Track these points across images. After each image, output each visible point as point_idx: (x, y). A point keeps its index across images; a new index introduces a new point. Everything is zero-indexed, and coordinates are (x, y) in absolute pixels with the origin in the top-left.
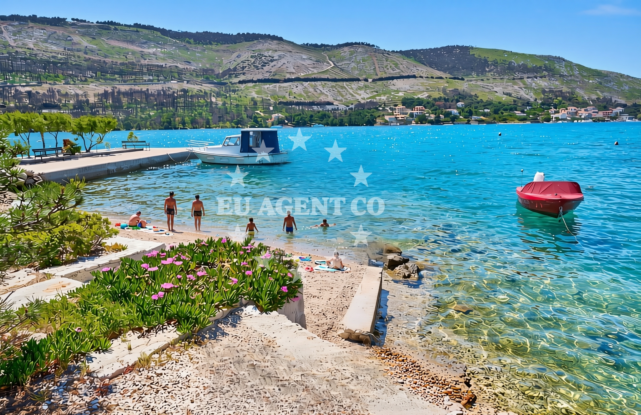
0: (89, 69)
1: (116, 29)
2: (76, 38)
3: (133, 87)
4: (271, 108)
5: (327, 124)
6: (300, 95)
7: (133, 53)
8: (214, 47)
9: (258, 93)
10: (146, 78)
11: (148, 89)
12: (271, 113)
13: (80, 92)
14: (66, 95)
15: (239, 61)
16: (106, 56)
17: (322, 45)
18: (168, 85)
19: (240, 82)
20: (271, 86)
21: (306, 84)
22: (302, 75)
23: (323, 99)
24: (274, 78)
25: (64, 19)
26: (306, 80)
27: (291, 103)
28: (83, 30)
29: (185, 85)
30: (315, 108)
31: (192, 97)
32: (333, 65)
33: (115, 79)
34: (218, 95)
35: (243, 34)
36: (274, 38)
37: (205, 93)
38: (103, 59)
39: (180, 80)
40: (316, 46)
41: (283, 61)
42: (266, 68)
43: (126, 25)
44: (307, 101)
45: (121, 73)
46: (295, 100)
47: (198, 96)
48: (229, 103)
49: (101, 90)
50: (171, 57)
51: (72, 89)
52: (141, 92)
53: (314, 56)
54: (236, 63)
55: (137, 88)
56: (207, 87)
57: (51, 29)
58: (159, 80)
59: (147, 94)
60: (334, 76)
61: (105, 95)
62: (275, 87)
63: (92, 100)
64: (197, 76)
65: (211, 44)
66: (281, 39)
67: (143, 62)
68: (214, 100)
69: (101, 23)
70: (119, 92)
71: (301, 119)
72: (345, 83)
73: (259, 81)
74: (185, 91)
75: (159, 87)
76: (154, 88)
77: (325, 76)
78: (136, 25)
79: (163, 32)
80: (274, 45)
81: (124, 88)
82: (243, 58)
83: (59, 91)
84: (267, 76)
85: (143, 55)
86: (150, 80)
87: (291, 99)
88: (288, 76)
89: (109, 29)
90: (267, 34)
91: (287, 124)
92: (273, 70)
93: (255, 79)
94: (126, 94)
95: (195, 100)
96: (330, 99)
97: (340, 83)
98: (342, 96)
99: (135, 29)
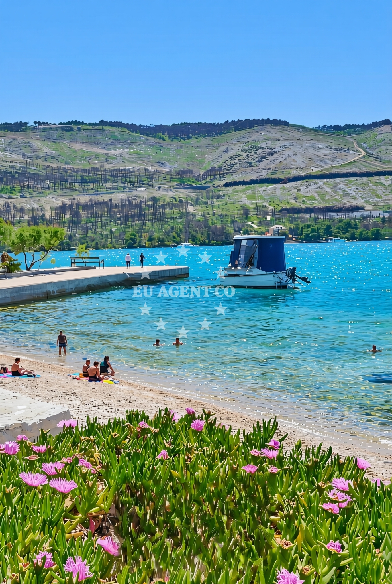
0: (47, 177)
1: (79, 130)
2: (37, 144)
3: (94, 197)
4: (269, 218)
5: (352, 238)
6: (312, 199)
7: (97, 157)
8: (194, 141)
9: (249, 198)
10: (108, 185)
11: (111, 200)
12: (269, 224)
13: (36, 206)
14: (22, 210)
15: (226, 156)
16: (67, 163)
17: (347, 126)
18: (135, 193)
19: (226, 185)
20: (269, 188)
21: (320, 182)
22: (315, 170)
23: (348, 202)
24: (273, 176)
25: (26, 123)
26: (321, 177)
27: (298, 211)
28: (45, 134)
29: (156, 193)
30: (334, 215)
31: (163, 206)
32: (363, 153)
33: (75, 190)
34: (197, 202)
35: (233, 122)
36: (276, 123)
37: (181, 201)
38: (63, 166)
39: (150, 186)
40: (337, 128)
41: (287, 153)
42: (262, 165)
43: (90, 124)
44: (322, 205)
45: (82, 181)
46: (304, 206)
47: (172, 206)
48: (211, 213)
49: (58, 202)
50: (141, 157)
51: (27, 204)
52: (104, 203)
53: (333, 142)
54: (221, 161)
55: (100, 198)
56: (183, 194)
57: (12, 135)
58: (124, 188)
59: (109, 205)
60: (364, 170)
61: (63, 208)
62: (275, 189)
63: (48, 214)
64: (171, 179)
65: (189, 138)
66: (286, 124)
67: (107, 166)
68: (191, 209)
69: (64, 124)
70: (78, 205)
71: (313, 231)
72: (382, 177)
73: (253, 182)
74: (155, 200)
75: (123, 196)
76: (119, 197)
77: (350, 170)
78: (102, 122)
79: (133, 128)
80: (274, 132)
81: (84, 199)
82: (231, 153)
83: (14, 206)
84: (264, 174)
85: (107, 159)
86: (114, 189)
87: (299, 205)
88: (294, 173)
89: (72, 130)
90: (266, 119)
91: (291, 239)
92: (272, 166)
93: (247, 179)
94: (86, 207)
95: (167, 211)
96: (359, 202)
97: (376, 178)
98: (379, 197)
99: (100, 127)
